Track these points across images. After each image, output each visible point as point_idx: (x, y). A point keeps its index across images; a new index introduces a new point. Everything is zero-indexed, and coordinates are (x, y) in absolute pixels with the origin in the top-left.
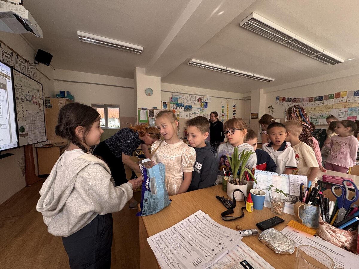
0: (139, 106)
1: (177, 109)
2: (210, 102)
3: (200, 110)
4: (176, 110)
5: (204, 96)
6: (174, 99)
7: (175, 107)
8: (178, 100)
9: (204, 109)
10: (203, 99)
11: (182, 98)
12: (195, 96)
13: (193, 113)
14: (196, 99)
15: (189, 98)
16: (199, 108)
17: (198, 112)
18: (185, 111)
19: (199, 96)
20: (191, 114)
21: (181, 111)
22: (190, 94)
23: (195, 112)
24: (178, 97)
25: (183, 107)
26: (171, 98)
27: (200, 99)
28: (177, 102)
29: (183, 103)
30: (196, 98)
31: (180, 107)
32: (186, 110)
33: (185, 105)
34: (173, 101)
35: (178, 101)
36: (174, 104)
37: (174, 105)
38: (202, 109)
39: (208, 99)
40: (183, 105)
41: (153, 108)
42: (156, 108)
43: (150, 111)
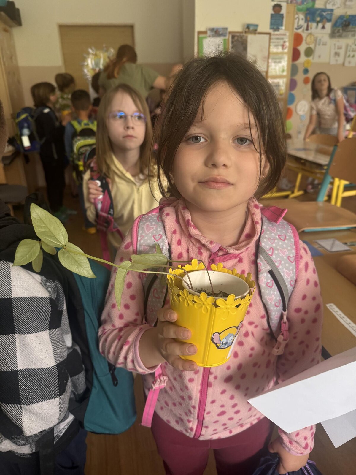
1: (307, 29)
4: (304, 35)
7: (302, 23)
18: (333, 35)
20: (353, 46)
21: (319, 36)
25: (329, 20)
28: (310, 5)
29: (329, 7)
31: (318, 23)
32: (338, 32)
33: (338, 12)
36: (300, 10)
37: (302, 16)
40: (331, 15)
41: (246, 27)
42: (256, 28)
43: (233, 40)
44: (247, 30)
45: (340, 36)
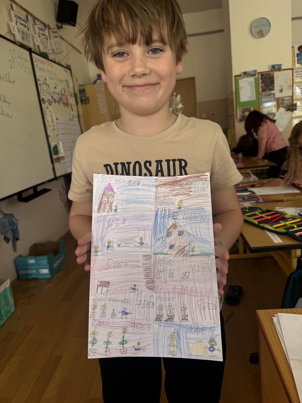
0: (236, 71)
41: (271, 67)
42: (280, 67)
43: (263, 78)
44: (273, 69)
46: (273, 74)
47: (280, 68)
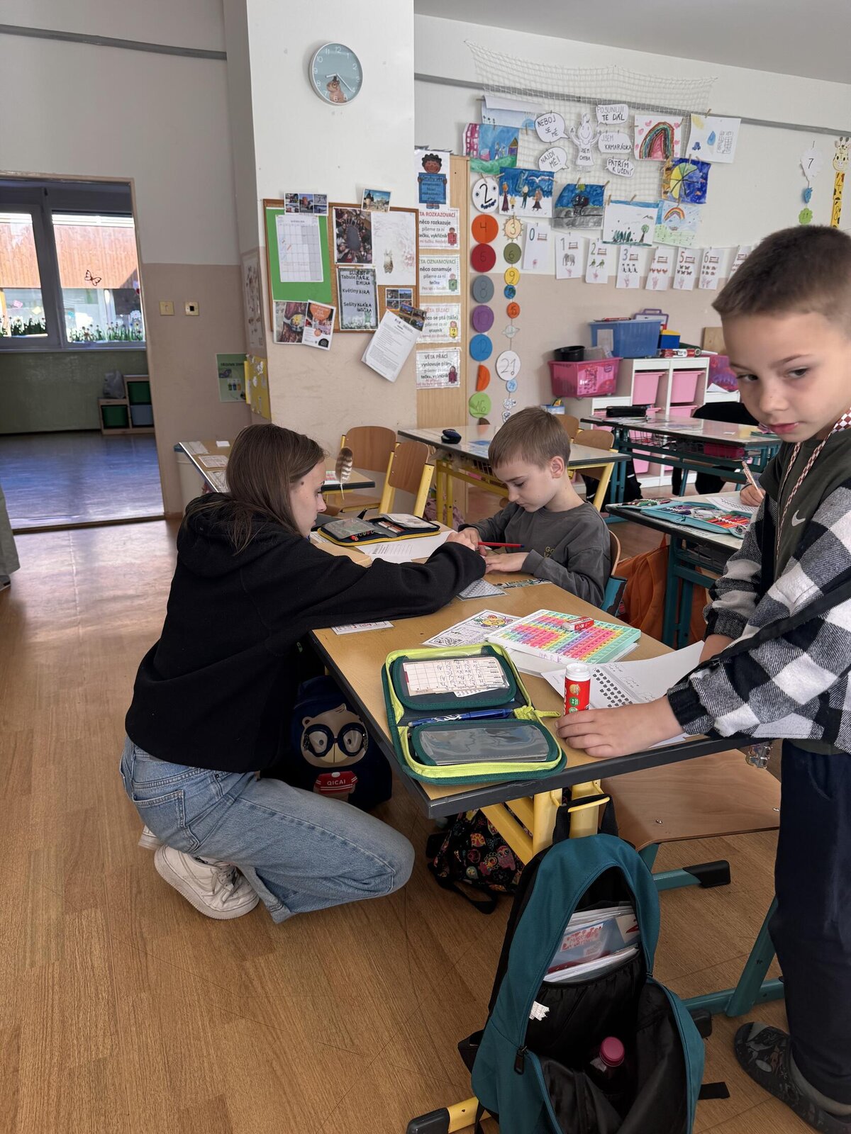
0: (268, 186)
2: (728, 158)
3: (659, 220)
4: (500, 220)
5: (687, 116)
6: (490, 137)
7: (494, 195)
8: (516, 142)
9: (687, 208)
10: (678, 134)
11: (541, 131)
12: (633, 118)
13: (609, 237)
14: (632, 137)
15: (586, 131)
16: (647, 205)
17: (645, 229)
18: (557, 221)
19: (656, 119)
20: (599, 245)
21: (531, 223)
22: (595, 103)
23: (624, 230)
24: (516, 123)
26: (473, 128)
27: (660, 139)
28: (506, 162)
29: (545, 167)
30: (632, 127)
31: (525, 196)
32: (567, 215)
33: (563, 179)
34: (485, 152)
35: (513, 152)
36: (489, 171)
37: (492, 183)
38: (672, 212)
39: (712, 139)
40: (551, 182)
42: (385, 198)
43: (341, 220)
44: (368, 201)
45: (572, 224)
46: (369, 215)
47: (387, 203)
